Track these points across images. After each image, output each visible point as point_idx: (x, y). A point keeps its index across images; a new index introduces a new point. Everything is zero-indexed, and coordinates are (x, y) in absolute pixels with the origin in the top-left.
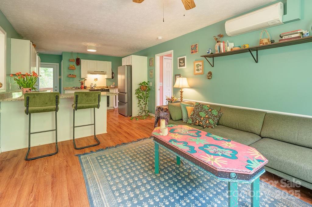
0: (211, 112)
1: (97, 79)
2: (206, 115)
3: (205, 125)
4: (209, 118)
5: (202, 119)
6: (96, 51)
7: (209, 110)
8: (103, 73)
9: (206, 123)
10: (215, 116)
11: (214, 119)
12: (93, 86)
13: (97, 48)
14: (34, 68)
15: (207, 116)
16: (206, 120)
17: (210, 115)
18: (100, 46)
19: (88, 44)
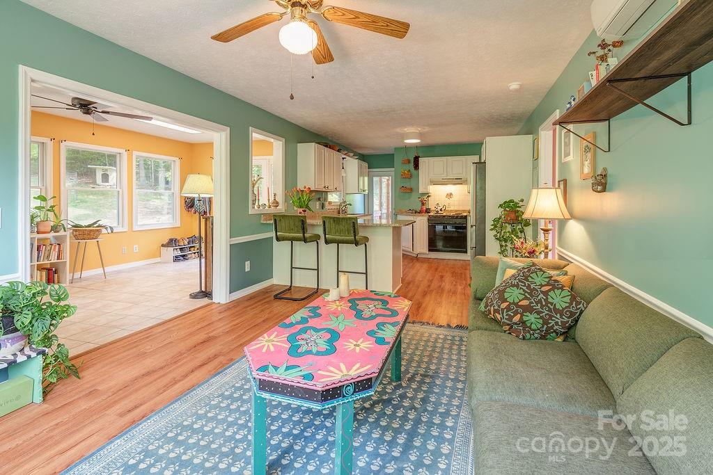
0: (546, 293)
1: (451, 194)
2: (526, 298)
3: (508, 325)
4: (529, 309)
5: (504, 305)
6: (419, 141)
7: (542, 286)
8: (459, 181)
9: (510, 318)
10: (557, 311)
11: (551, 317)
12: (439, 208)
13: (420, 136)
14: (361, 179)
15: (525, 303)
16: (516, 313)
17: (540, 301)
18: (427, 129)
19: (406, 129)
